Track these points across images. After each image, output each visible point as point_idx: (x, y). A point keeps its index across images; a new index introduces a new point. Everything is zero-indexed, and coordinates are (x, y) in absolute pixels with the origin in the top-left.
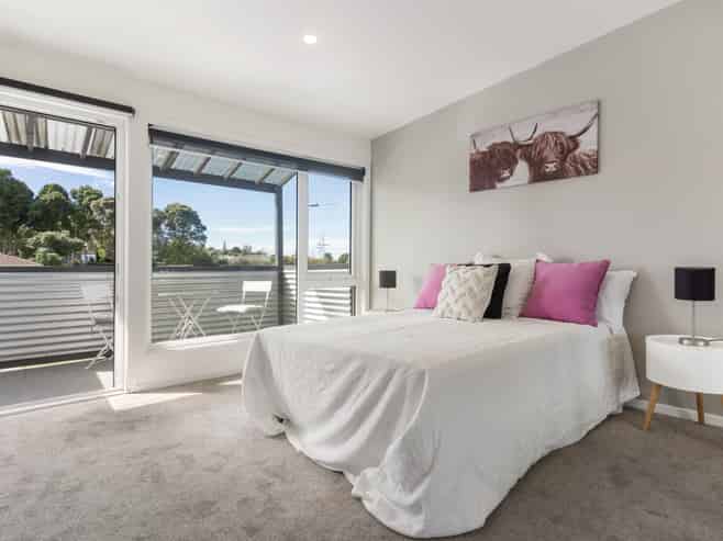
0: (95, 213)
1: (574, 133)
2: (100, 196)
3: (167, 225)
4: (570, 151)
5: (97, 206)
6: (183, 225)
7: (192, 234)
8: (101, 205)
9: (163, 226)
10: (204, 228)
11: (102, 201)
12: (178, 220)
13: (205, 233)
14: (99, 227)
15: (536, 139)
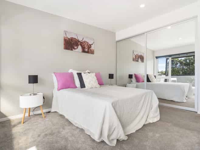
1: (90, 44)
4: (90, 48)
15: (83, 41)
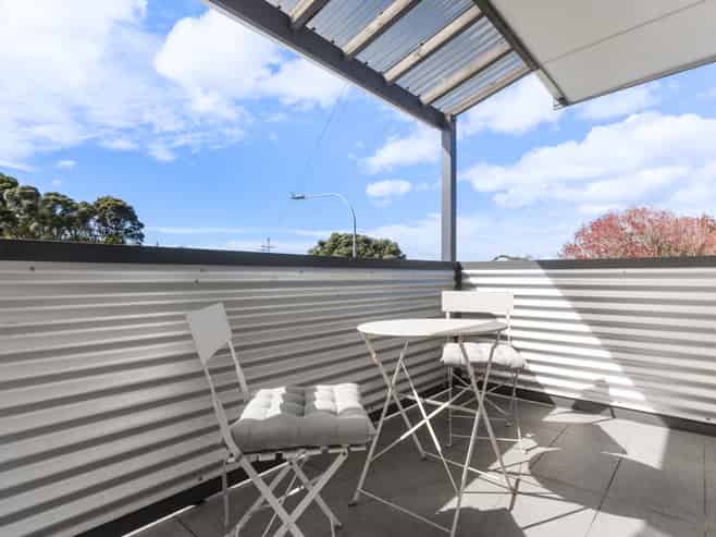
0: (9, 205)
2: (14, 184)
3: (98, 221)
5: (11, 196)
6: (117, 221)
7: (127, 231)
8: (17, 195)
9: (92, 223)
10: (141, 226)
11: (17, 191)
12: (110, 216)
13: (142, 231)
14: (14, 221)
